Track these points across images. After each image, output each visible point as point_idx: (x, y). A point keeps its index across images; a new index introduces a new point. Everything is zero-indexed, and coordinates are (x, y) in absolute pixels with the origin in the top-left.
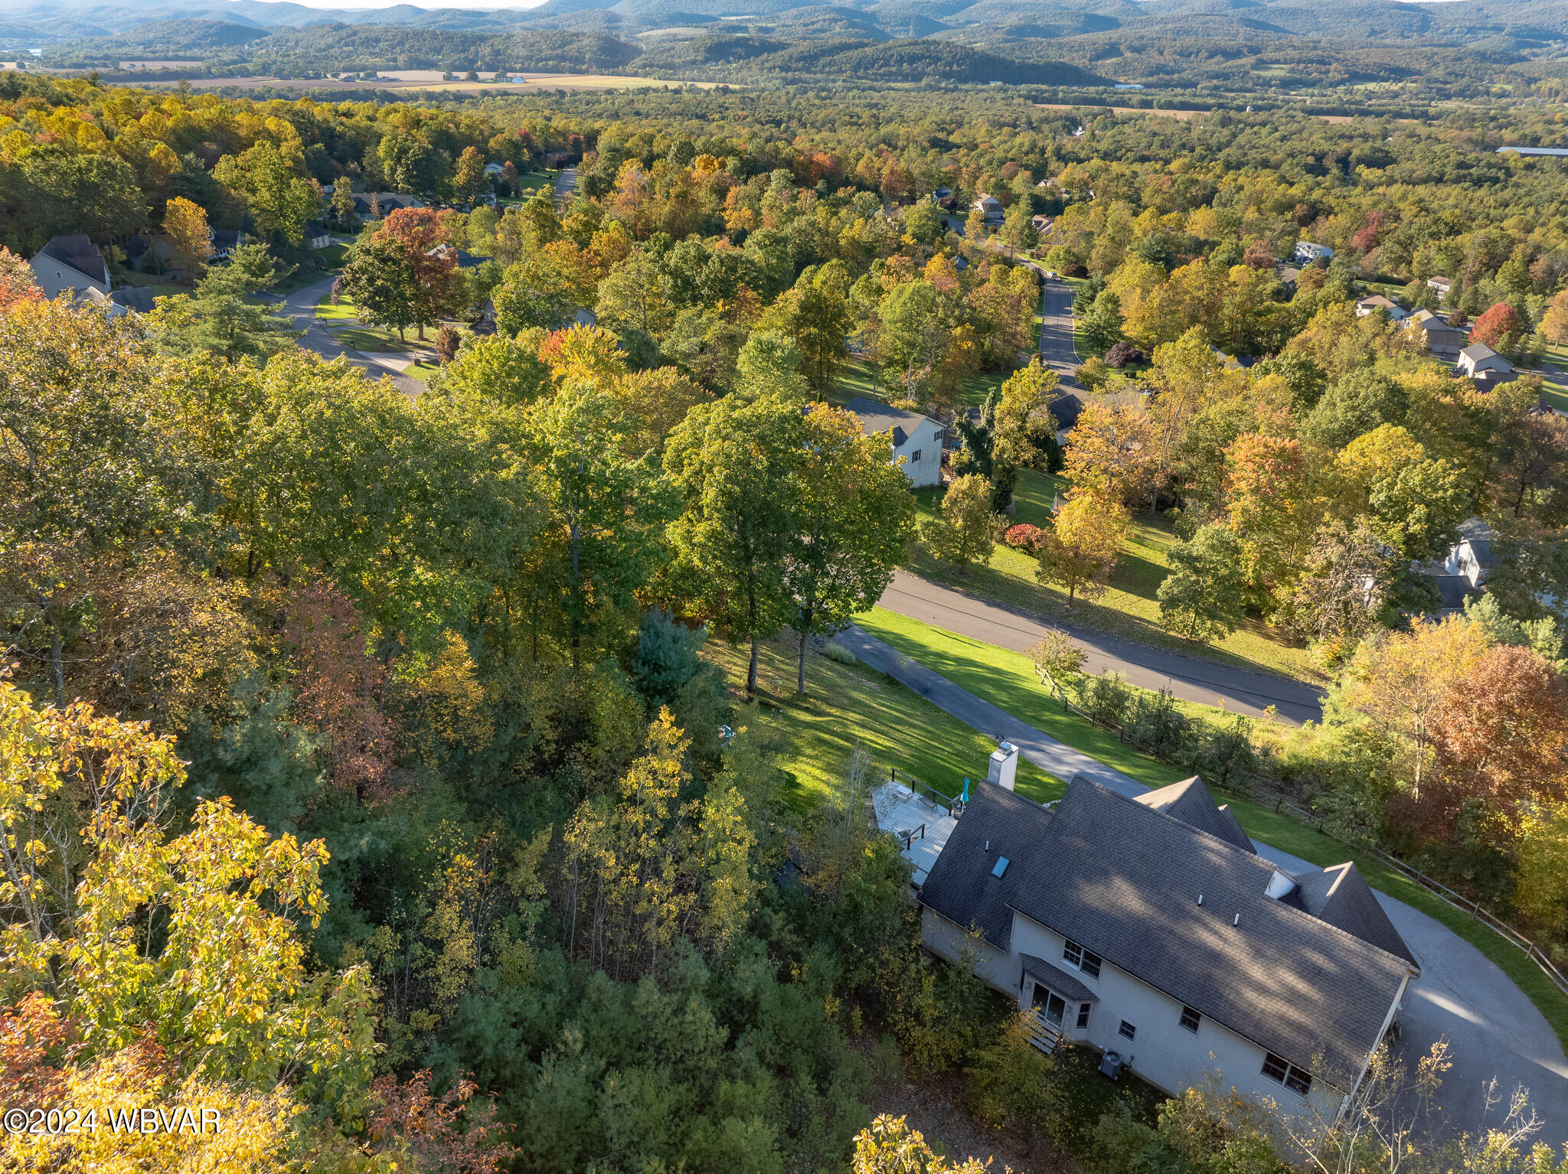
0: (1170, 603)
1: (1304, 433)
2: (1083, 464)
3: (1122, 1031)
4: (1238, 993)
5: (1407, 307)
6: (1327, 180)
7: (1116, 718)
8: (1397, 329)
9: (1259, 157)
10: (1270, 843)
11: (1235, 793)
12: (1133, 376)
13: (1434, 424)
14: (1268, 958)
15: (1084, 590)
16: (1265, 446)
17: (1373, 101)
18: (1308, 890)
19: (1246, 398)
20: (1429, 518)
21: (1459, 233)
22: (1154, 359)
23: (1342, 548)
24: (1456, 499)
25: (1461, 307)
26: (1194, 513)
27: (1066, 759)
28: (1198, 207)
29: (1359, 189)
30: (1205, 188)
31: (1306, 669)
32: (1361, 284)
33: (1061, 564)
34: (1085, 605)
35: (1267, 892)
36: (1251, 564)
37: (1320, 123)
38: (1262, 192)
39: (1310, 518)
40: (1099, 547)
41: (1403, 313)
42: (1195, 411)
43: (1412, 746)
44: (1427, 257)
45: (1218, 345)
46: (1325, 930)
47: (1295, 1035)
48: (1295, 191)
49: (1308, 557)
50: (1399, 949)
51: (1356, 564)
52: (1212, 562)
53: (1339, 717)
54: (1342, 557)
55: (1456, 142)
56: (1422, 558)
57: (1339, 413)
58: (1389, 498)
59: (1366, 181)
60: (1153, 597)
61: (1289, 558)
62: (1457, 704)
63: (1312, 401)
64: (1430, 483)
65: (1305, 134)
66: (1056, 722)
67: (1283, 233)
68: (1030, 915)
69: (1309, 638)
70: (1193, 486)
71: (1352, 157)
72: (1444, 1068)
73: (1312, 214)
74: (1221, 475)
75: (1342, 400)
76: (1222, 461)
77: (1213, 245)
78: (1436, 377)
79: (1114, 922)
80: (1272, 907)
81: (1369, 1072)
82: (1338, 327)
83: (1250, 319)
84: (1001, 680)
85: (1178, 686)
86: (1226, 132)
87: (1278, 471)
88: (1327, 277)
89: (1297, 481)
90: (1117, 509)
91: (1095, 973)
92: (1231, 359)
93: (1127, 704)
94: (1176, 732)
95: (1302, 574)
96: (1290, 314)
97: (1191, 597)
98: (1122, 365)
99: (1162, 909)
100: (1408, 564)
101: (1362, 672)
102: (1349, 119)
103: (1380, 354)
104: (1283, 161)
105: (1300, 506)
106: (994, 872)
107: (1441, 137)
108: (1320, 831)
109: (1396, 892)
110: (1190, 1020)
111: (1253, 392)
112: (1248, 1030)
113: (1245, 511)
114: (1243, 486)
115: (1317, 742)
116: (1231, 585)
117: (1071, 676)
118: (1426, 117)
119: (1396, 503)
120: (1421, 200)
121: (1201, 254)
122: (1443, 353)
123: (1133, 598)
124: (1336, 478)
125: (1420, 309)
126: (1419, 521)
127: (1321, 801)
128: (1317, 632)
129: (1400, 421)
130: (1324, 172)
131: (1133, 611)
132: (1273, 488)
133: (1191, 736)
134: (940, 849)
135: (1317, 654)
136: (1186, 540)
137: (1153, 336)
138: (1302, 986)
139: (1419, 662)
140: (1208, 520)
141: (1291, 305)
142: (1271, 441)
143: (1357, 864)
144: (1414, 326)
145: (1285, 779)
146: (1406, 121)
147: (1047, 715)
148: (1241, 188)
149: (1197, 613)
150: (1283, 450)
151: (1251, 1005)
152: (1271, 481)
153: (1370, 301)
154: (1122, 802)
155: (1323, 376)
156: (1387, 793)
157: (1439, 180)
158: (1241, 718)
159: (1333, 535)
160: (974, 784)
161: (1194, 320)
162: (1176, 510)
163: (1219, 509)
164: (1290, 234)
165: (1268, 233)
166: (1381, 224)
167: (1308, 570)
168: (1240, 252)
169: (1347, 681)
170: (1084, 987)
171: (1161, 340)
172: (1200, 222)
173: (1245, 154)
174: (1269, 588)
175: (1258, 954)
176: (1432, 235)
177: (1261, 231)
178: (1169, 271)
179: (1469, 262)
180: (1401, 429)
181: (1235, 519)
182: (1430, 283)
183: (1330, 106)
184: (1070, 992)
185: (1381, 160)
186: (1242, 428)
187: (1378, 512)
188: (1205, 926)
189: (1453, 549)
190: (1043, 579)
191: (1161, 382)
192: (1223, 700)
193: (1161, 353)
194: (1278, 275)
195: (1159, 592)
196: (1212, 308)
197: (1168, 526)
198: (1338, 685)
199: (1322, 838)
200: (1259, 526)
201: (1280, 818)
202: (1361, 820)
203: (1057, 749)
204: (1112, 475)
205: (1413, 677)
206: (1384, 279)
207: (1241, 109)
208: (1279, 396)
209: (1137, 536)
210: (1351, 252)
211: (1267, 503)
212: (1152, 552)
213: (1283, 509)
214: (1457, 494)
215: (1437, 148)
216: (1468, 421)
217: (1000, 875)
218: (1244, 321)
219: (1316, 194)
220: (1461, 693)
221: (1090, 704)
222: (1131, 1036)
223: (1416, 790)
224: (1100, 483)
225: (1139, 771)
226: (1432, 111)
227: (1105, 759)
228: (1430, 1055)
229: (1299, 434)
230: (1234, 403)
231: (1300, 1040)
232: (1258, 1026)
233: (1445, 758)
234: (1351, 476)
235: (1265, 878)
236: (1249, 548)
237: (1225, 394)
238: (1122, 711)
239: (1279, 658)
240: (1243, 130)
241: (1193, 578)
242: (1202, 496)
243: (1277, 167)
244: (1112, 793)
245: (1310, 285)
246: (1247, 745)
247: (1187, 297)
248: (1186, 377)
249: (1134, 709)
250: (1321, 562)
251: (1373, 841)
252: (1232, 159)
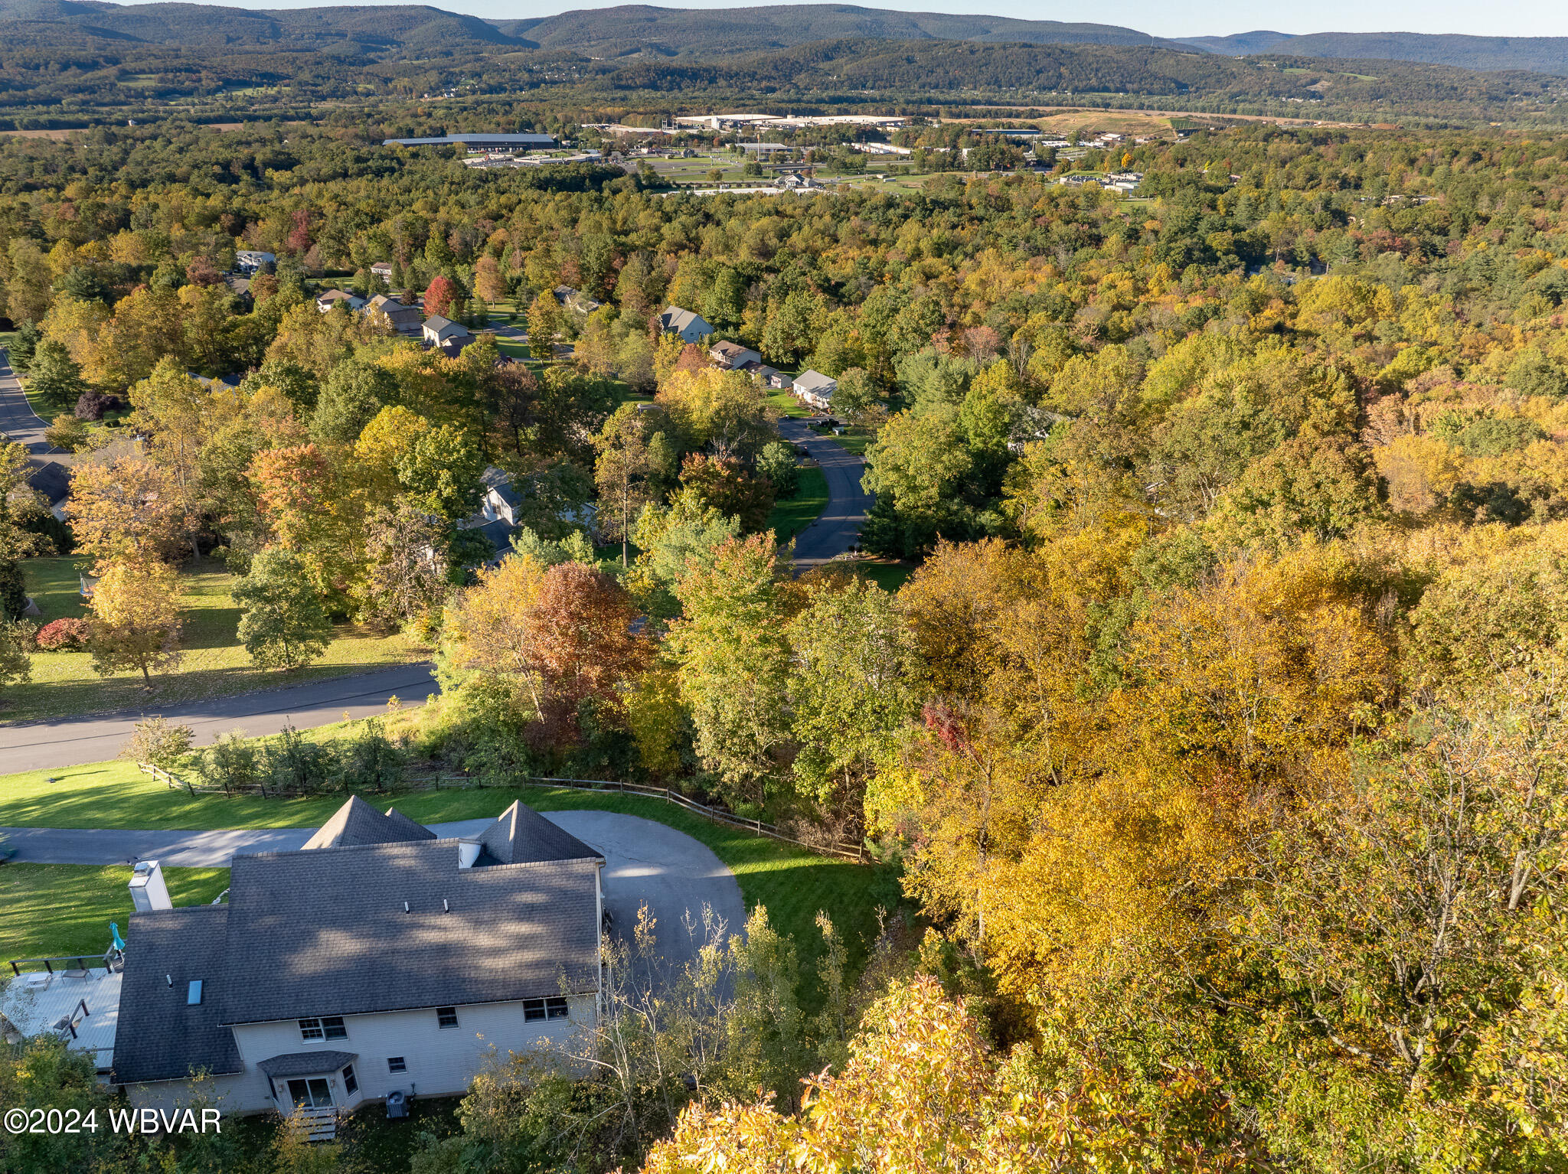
0: (255, 642)
1: (316, 435)
2: (99, 534)
3: (392, 1069)
4: (477, 968)
5: (362, 295)
6: (242, 187)
7: (250, 778)
8: (361, 317)
9: (163, 172)
10: (445, 820)
11: (396, 792)
12: (117, 424)
13: (426, 396)
14: (486, 922)
15: (158, 664)
16: (284, 458)
17: (256, 107)
18: (493, 844)
19: (247, 417)
20: (456, 480)
21: (379, 221)
22: (132, 401)
23: (394, 531)
24: (470, 455)
25: (408, 287)
26: (242, 545)
27: (217, 844)
28: (116, 232)
29: (276, 193)
30: (116, 211)
31: (408, 650)
32: (313, 282)
33: (119, 646)
34: (166, 679)
35: (461, 866)
36: (318, 574)
37: (212, 131)
38: (180, 207)
39: (353, 513)
40: (155, 614)
41: (361, 301)
42: (199, 443)
43: (522, 678)
44: (362, 247)
45: (196, 371)
46: (522, 870)
47: (537, 972)
48: (215, 202)
49: (367, 549)
50: (582, 851)
51: (411, 540)
52: (279, 587)
53: (454, 681)
54: (397, 538)
55: (346, 139)
56: (463, 515)
57: (341, 407)
58: (415, 472)
59: (279, 184)
60: (236, 642)
61: (351, 556)
62: (540, 628)
63: (311, 402)
64: (443, 449)
65: (202, 144)
66: (189, 812)
67: (218, 246)
68: (251, 1020)
69: (399, 622)
70: (229, 519)
71: (257, 163)
72: (652, 925)
73: (240, 224)
74: (253, 499)
75: (339, 395)
76: (248, 485)
77: (150, 270)
78: (411, 354)
79: (336, 977)
80: (470, 877)
81: (604, 965)
82: (308, 327)
83: (219, 338)
84: (103, 799)
85: (298, 719)
86: (115, 149)
87: (306, 479)
88: (278, 281)
89: (328, 482)
90: (157, 568)
91: (342, 1033)
92: (215, 382)
93: (255, 759)
94: (315, 764)
95: (369, 567)
96: (257, 325)
97: (274, 627)
98: (99, 416)
99: (376, 936)
100: (454, 525)
101: (456, 634)
102: (240, 126)
103: (356, 344)
104: (190, 174)
105: (341, 504)
106: (190, 1001)
107: (331, 135)
108: (481, 787)
109: (561, 805)
110: (447, 1018)
111: (250, 409)
112: (499, 993)
113: (290, 526)
114: (278, 503)
115: (445, 711)
116: (307, 601)
117: (183, 758)
118: (308, 116)
119: (423, 475)
120: (336, 196)
121: (139, 281)
122: (409, 331)
123: (216, 651)
124: (361, 468)
125: (374, 295)
126: (447, 484)
127: (470, 760)
128: (404, 614)
129: (399, 401)
130: (236, 180)
131: (222, 665)
132: (308, 496)
133: (331, 760)
134: (116, 1014)
135: (412, 633)
136: (245, 573)
137: (121, 377)
138: (524, 928)
139: (497, 607)
140: (259, 547)
141: (254, 315)
142: (288, 452)
143: (522, 799)
144: (375, 310)
145: (432, 757)
146: (294, 123)
147: (176, 810)
148: (155, 207)
149: (287, 641)
150: (303, 457)
151: (491, 971)
152: (303, 490)
153: (327, 296)
154: (292, 858)
155: (312, 377)
156: (520, 727)
157: (345, 175)
158: (370, 722)
159: (381, 522)
160: (123, 924)
161: (160, 351)
162: (222, 548)
163: (265, 533)
164: (226, 245)
165: (202, 248)
166: (309, 223)
167: (371, 561)
168: (182, 273)
169: (447, 647)
170: (337, 1053)
171: (132, 381)
172: (124, 248)
173: (146, 171)
174: (344, 590)
175: (478, 923)
176: (358, 226)
177: (195, 247)
178: (111, 305)
179: (399, 245)
180: (400, 409)
181: (285, 538)
182: (373, 270)
183: (216, 113)
184: (326, 1067)
185: (286, 163)
186: (254, 447)
187: (411, 488)
188: (422, 926)
189: (485, 500)
190: (106, 671)
191: (151, 423)
192: (346, 713)
193: (138, 393)
194: (230, 288)
195: (239, 635)
196: (175, 335)
197: (220, 566)
198: (441, 653)
199: (485, 792)
200: (310, 536)
201: (443, 793)
202: (508, 761)
203: (202, 839)
204: (137, 534)
205: (498, 621)
206: (331, 274)
207: (123, 123)
208: (278, 406)
209: (192, 588)
210: (291, 253)
211: (309, 511)
212: (214, 598)
213: (326, 513)
214: (469, 452)
215: (332, 146)
216: (451, 385)
217: (198, 1001)
218: (213, 342)
219: (237, 202)
220: (539, 618)
221: (217, 776)
222: (403, 1067)
223: (540, 713)
224: (126, 547)
225: (297, 818)
226: (314, 112)
227: (257, 823)
228: (638, 922)
229: (312, 437)
230: (236, 424)
231: (543, 973)
232: (505, 984)
233: (550, 677)
234: (375, 462)
235: (454, 854)
236: (309, 559)
237: (224, 418)
238: (253, 768)
239: (380, 651)
240: (133, 146)
241: (268, 609)
242: (242, 526)
243: (185, 180)
244: (280, 855)
245: (265, 292)
246: (386, 743)
247: (143, 329)
248: (176, 411)
249: (265, 761)
250: (380, 550)
251: (525, 773)
252: (135, 177)
